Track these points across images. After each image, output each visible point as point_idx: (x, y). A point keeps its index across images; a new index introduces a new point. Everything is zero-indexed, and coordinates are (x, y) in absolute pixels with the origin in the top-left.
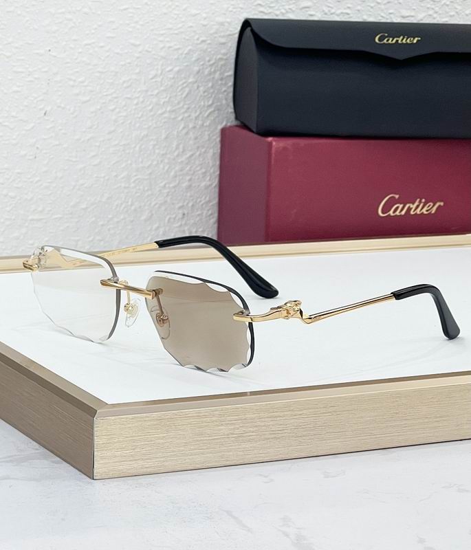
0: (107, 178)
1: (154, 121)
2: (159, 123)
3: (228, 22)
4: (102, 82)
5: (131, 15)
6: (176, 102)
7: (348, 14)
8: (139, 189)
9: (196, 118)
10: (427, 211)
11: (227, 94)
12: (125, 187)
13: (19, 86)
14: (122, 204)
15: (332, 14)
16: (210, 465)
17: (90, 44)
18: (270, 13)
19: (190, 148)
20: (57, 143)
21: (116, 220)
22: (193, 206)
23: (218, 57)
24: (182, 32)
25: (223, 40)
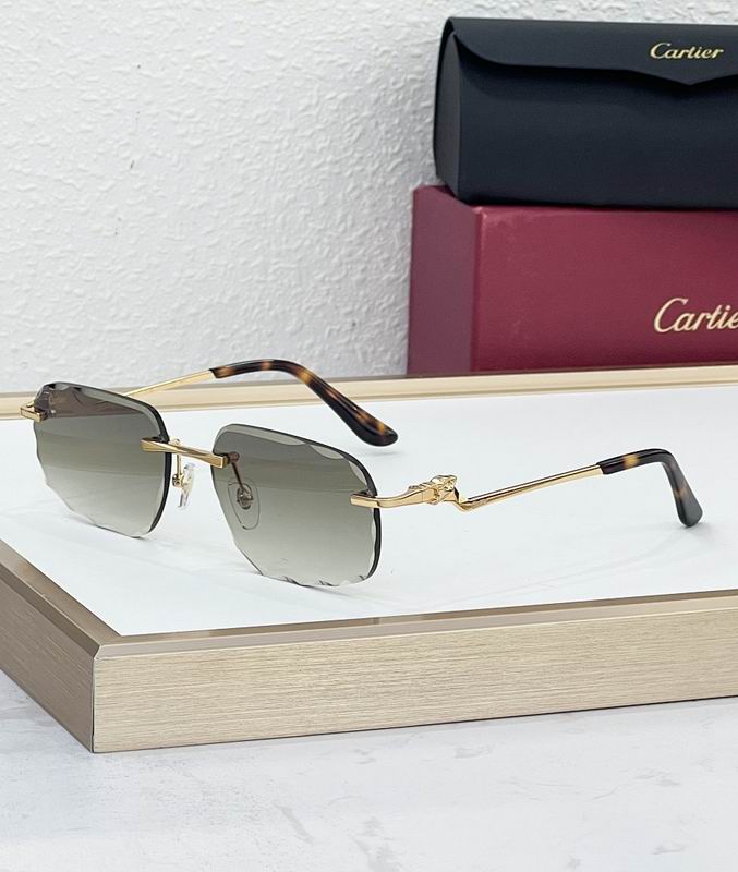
0: (230, 266)
1: (306, 178)
2: (313, 181)
3: (424, 22)
4: (222, 116)
5: (269, 11)
6: (342, 147)
7: (621, 9)
8: (282, 284)
9: (374, 173)
10: (734, 324)
11: (424, 136)
12: (259, 282)
13: (90, 123)
14: (254, 308)
15: (594, 9)
16: (281, 733)
17: (202, 58)
18: (494, 8)
19: (363, 221)
20: (151, 210)
21: (245, 332)
22: (368, 310)
23: (410, 77)
24: (352, 38)
25: (417, 51)
